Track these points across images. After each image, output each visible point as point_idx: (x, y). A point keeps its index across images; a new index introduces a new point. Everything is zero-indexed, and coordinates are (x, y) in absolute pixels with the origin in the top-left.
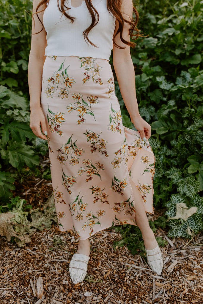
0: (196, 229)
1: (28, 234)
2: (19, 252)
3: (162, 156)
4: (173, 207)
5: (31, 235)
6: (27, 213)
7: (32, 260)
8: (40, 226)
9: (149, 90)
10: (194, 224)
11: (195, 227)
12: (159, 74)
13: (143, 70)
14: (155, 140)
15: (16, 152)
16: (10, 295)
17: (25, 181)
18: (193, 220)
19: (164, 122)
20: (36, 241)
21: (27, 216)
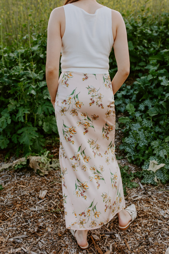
0: (164, 179)
1: (47, 170)
2: (40, 178)
3: (153, 132)
4: (148, 163)
5: (49, 171)
6: (50, 160)
7: (46, 182)
8: (56, 167)
9: (156, 87)
10: (162, 176)
11: (163, 178)
12: (162, 75)
13: (150, 72)
14: (149, 121)
15: (48, 123)
16: (28, 194)
17: (55, 145)
18: (162, 174)
19: (157, 108)
20: (52, 174)
21: (50, 162)
